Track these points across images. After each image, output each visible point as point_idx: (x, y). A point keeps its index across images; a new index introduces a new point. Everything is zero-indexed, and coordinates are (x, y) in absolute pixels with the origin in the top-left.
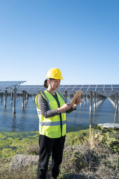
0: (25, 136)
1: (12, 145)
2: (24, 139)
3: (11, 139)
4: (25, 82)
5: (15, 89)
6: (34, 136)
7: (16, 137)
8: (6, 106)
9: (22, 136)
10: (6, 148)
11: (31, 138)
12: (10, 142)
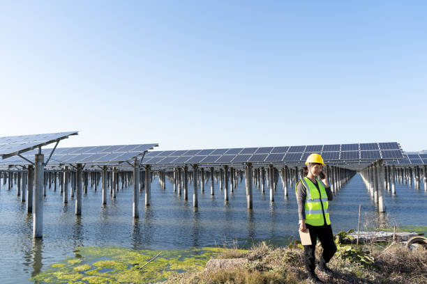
0: (184, 255)
1: (173, 267)
2: (187, 260)
3: (162, 260)
4: (157, 146)
5: (136, 164)
6: (204, 255)
7: (171, 257)
8: (105, 203)
9: (180, 256)
10: (167, 271)
11: (199, 258)
12: (166, 264)
